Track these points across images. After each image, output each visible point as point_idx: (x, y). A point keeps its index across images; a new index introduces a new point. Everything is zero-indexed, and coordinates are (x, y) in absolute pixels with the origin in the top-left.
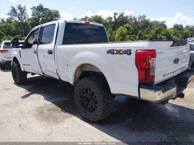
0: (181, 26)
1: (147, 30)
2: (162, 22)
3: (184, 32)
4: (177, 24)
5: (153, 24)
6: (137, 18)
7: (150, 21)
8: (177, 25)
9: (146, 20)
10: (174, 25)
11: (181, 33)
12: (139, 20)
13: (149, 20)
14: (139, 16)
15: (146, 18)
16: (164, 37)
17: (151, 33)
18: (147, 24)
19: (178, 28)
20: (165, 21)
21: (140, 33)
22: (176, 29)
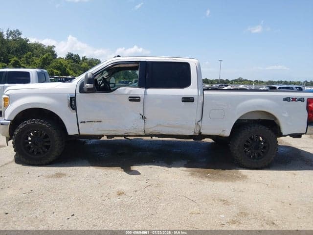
0: (77, 57)
1: (26, 57)
2: (49, 47)
3: (82, 66)
4: (72, 53)
5: (34, 48)
6: (5, 33)
7: (28, 43)
8: (72, 55)
9: (23, 40)
10: (67, 54)
11: (79, 67)
12: (8, 37)
13: (28, 41)
14: (8, 31)
15: (23, 37)
16: (56, 71)
17: (36, 63)
18: (24, 46)
19: (73, 58)
20: (54, 47)
21: (14, 60)
22: (70, 60)
